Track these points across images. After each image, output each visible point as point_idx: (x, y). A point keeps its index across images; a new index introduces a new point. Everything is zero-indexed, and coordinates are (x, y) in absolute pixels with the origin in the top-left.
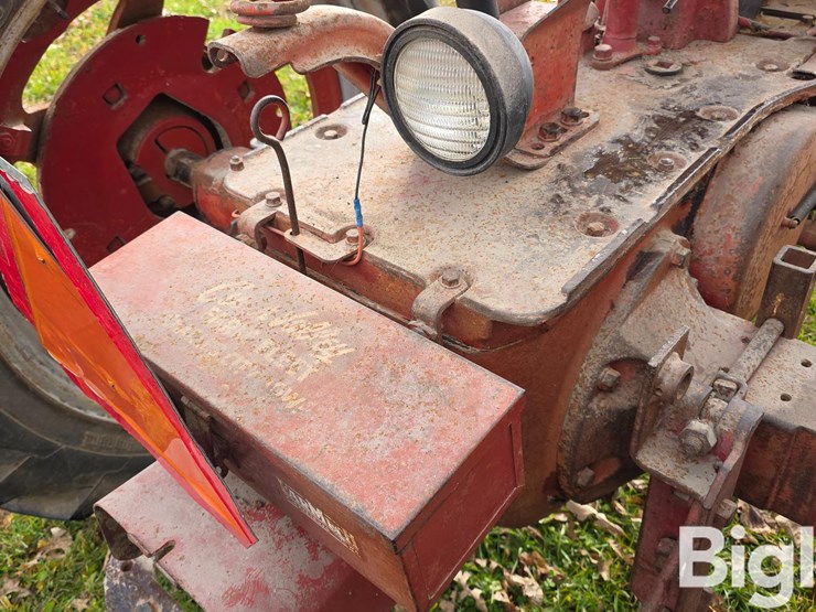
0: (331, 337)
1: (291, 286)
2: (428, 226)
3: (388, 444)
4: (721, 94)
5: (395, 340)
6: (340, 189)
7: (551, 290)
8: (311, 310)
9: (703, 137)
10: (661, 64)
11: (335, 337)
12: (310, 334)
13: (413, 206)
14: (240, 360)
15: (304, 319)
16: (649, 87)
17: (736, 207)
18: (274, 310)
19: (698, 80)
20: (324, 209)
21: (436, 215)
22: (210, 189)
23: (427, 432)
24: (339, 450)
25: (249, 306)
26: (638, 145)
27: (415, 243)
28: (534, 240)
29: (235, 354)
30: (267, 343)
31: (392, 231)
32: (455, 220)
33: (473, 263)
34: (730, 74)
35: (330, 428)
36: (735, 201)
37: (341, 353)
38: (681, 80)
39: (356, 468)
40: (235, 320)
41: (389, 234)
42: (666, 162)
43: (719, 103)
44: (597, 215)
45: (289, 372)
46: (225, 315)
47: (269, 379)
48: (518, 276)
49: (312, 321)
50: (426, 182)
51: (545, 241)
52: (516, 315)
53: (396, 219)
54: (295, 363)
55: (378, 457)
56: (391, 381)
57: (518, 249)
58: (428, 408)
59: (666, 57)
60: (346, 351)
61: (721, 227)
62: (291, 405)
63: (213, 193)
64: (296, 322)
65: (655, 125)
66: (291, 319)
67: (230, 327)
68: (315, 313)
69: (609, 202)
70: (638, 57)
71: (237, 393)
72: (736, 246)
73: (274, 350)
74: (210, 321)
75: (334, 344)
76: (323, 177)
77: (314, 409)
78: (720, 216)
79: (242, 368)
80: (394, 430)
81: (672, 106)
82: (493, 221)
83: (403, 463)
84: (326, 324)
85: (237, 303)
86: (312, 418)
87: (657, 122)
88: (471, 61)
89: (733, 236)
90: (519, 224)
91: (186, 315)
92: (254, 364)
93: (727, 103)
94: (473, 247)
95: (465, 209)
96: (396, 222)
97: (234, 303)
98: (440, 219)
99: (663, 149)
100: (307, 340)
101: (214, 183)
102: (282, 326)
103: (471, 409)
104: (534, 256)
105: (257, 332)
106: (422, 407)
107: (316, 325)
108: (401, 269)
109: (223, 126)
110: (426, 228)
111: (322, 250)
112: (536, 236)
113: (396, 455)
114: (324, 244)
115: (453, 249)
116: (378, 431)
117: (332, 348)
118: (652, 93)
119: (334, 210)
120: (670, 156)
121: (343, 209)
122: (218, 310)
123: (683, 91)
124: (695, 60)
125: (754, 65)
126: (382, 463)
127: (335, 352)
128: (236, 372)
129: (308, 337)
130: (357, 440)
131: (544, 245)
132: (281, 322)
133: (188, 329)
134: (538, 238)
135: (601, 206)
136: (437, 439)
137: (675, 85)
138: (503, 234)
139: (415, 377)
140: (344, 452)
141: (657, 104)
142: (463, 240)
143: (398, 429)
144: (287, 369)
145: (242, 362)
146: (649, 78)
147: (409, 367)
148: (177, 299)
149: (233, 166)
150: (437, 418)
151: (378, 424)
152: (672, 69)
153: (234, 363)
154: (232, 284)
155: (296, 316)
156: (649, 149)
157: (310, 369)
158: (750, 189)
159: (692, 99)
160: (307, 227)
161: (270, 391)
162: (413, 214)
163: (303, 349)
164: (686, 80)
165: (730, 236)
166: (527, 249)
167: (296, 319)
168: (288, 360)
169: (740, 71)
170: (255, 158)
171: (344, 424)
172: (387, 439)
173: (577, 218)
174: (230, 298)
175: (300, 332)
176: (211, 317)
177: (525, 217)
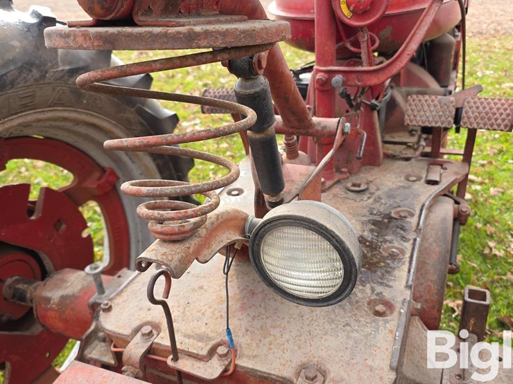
2: (273, 332)
4: (397, 200)
6: (194, 312)
7: (382, 369)
9: (404, 231)
10: (354, 185)
13: (254, 317)
16: (355, 201)
17: (429, 268)
19: (379, 193)
20: (189, 332)
21: (273, 320)
22: (49, 307)
26: (371, 242)
27: (270, 349)
28: (348, 328)
31: (249, 342)
32: (288, 322)
33: (319, 357)
34: (394, 186)
36: (428, 264)
38: (370, 194)
41: (248, 345)
42: (393, 252)
43: (399, 206)
44: (376, 299)
48: (354, 361)
50: (253, 294)
51: (356, 327)
53: (247, 330)
57: (342, 337)
59: (354, 179)
61: (423, 281)
63: (52, 309)
65: (373, 227)
69: (379, 289)
70: (338, 182)
72: (435, 291)
76: (177, 304)
78: (421, 275)
81: (375, 212)
82: (315, 318)
87: (373, 224)
88: (329, 240)
89: (432, 285)
90: (333, 316)
93: (404, 206)
94: (312, 343)
95: (291, 312)
96: (248, 333)
98: (278, 323)
99: (388, 243)
101: (52, 302)
104: (356, 342)
108: (270, 374)
109: (45, 253)
110: (272, 333)
111: (203, 370)
112: (348, 324)
114: (201, 364)
115: (299, 348)
118: (360, 204)
119: (197, 331)
120: (393, 247)
121: (203, 329)
123: (376, 201)
124: (370, 180)
125: (403, 179)
131: (357, 331)
134: (350, 326)
135: (375, 292)
137: (369, 198)
138: (326, 327)
141: (365, 211)
142: (302, 338)
146: (351, 195)
149: (105, 310)
152: (362, 188)
156: (379, 244)
158: (434, 255)
159: (383, 206)
160: (183, 351)
162: (257, 323)
164: (372, 194)
165: (430, 285)
166: (348, 337)
169: (399, 184)
170: (118, 298)
173: (366, 305)
177: (334, 311)
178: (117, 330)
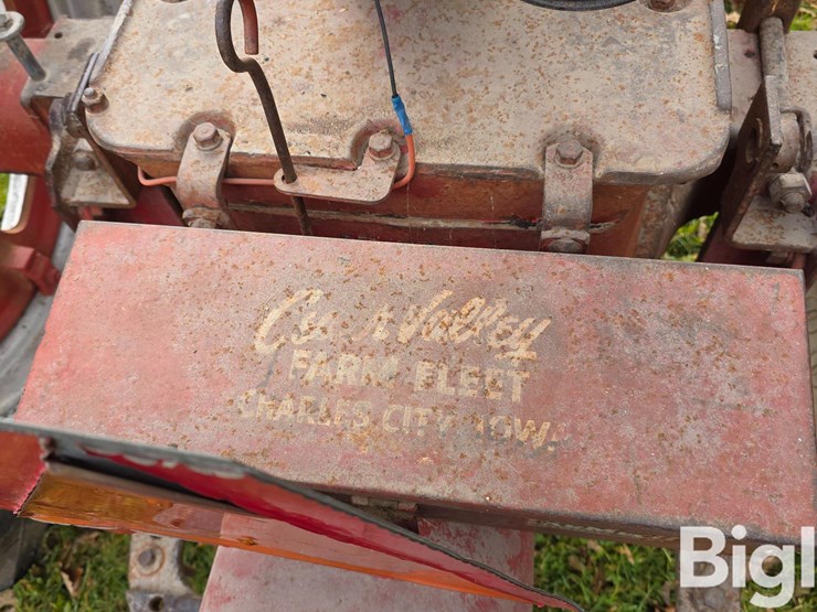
0: (501, 318)
1: (373, 267)
2: (466, 85)
3: (708, 429)
5: (589, 281)
7: (702, 112)
8: (438, 290)
11: (507, 315)
12: (468, 327)
13: (417, 62)
14: (408, 411)
15: (439, 307)
18: (386, 315)
21: (459, 62)
23: (740, 386)
24: (657, 470)
25: (345, 325)
27: (473, 119)
28: (614, 47)
29: (394, 407)
30: (422, 371)
32: (491, 59)
33: (574, 116)
35: (617, 446)
37: (535, 333)
39: (700, 481)
40: (344, 358)
45: (492, 395)
46: (321, 356)
47: (475, 420)
48: (644, 109)
49: (455, 305)
51: (630, 42)
52: (693, 168)
53: (414, 93)
54: (488, 379)
55: (712, 452)
56: (637, 341)
57: (608, 68)
58: (713, 355)
60: (541, 328)
62: (538, 441)
64: (433, 319)
66: (422, 319)
67: (348, 370)
68: (446, 293)
71: (449, 462)
73: (443, 374)
74: (310, 376)
75: (515, 326)
77: (573, 430)
79: (422, 422)
80: (699, 406)
82: (541, 41)
83: (750, 444)
84: (477, 302)
85: (324, 330)
86: (582, 444)
90: (577, 30)
91: (264, 384)
92: (434, 409)
94: (553, 92)
95: (489, 37)
97: (318, 331)
98: (471, 66)
100: (472, 338)
102: (419, 334)
103: (765, 328)
104: (637, 72)
105: (394, 360)
106: (706, 358)
107: (464, 310)
108: (491, 168)
110: (466, 88)
111: (354, 188)
112: (611, 40)
113: (732, 436)
114: (345, 177)
115: (530, 105)
116: (680, 418)
117: (517, 333)
119: (311, 114)
121: (322, 107)
122: (304, 354)
126: (724, 457)
127: (526, 336)
128: (420, 433)
129: (469, 333)
130: (666, 444)
131: (633, 50)
132: (412, 329)
133: (288, 403)
134: (616, 42)
136: (760, 391)
138: (570, 55)
139: (662, 320)
140: (666, 468)
142: (530, 86)
143: (703, 403)
144: (486, 393)
145: (415, 415)
147: (642, 310)
148: (225, 367)
149: (94, 107)
150: (738, 363)
151: (672, 408)
153: (406, 420)
154: (287, 304)
155: (425, 310)
157: (517, 378)
160: (301, 159)
161: (491, 436)
162: (428, 75)
163: (479, 353)
166: (620, 66)
167: (429, 315)
168: (476, 380)
171: (628, 431)
172: (699, 422)
174: (304, 327)
175: (453, 330)
176: (306, 370)
178: (141, 144)
